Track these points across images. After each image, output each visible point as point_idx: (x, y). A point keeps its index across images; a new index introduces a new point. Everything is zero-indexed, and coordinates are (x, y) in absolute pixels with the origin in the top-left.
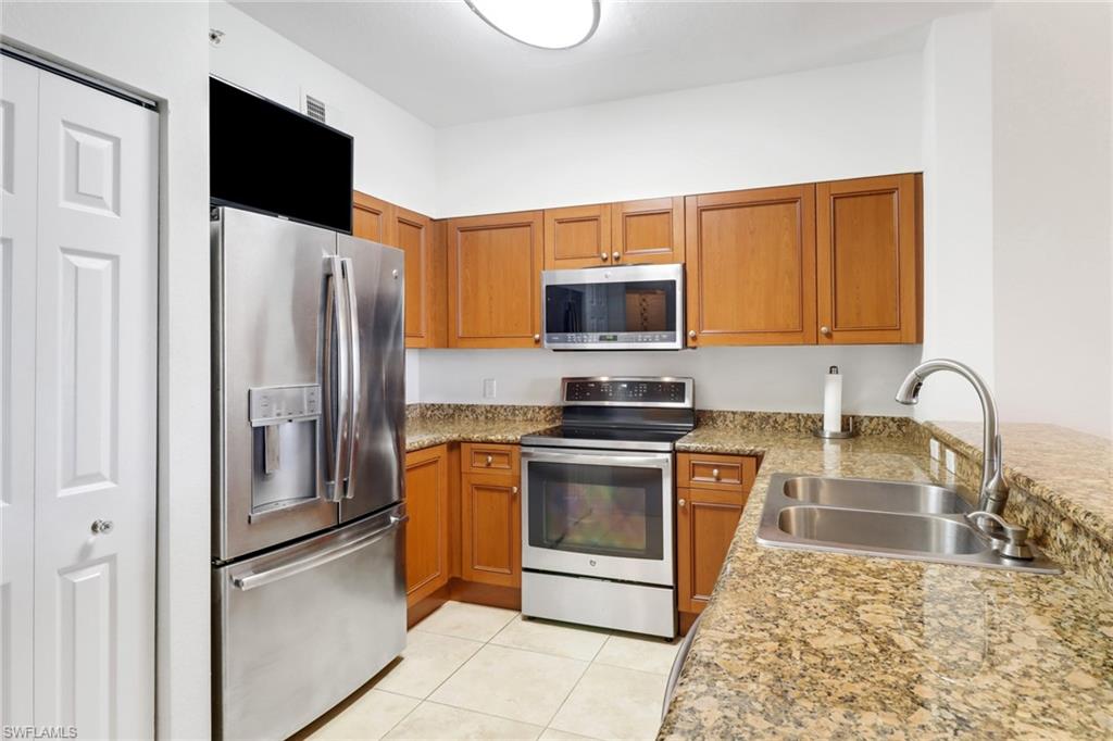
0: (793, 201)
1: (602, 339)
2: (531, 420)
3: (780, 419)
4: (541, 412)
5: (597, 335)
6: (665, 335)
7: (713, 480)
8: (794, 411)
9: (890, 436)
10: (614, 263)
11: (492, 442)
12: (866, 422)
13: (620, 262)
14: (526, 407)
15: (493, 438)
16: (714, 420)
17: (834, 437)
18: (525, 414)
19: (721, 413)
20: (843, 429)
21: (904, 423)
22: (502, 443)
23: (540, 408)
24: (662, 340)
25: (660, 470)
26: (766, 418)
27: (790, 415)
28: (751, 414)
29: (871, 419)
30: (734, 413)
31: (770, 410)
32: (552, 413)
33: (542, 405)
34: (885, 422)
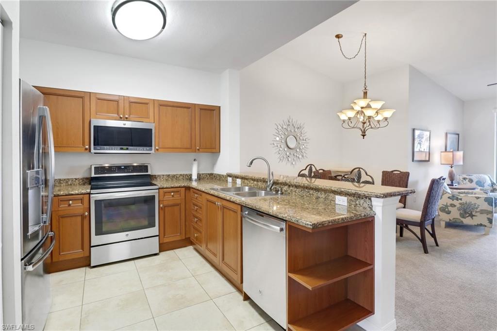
0: (189, 108)
1: (122, 149)
2: (71, 185)
3: (178, 176)
4: (77, 181)
5: (119, 147)
6: (148, 148)
7: (171, 196)
8: (182, 173)
9: (207, 179)
10: (125, 119)
11: (72, 195)
12: (202, 175)
13: (128, 119)
14: (68, 179)
15: (73, 192)
16: (156, 178)
17: (196, 180)
18: (67, 182)
19: (158, 176)
20: (198, 178)
21: (211, 174)
22: (78, 194)
23: (76, 179)
24: (147, 150)
25: (154, 196)
26: (174, 176)
27: (181, 175)
28: (169, 175)
29: (203, 174)
30: (163, 175)
31: (175, 173)
32: (83, 180)
33: (77, 177)
34: (206, 175)
